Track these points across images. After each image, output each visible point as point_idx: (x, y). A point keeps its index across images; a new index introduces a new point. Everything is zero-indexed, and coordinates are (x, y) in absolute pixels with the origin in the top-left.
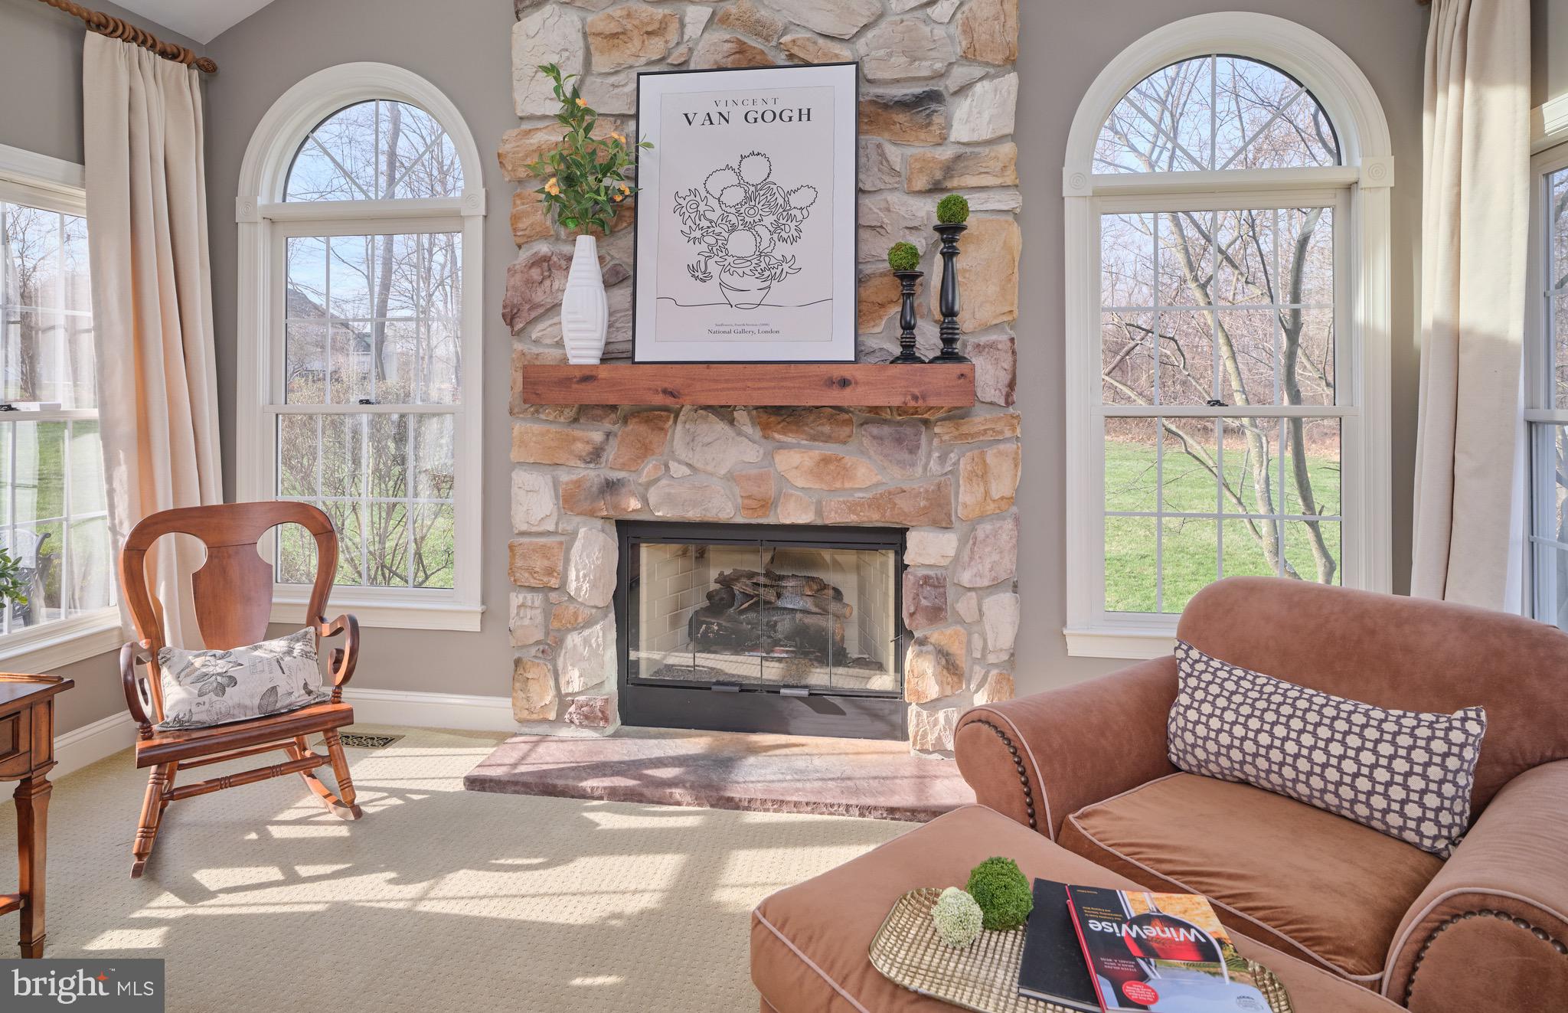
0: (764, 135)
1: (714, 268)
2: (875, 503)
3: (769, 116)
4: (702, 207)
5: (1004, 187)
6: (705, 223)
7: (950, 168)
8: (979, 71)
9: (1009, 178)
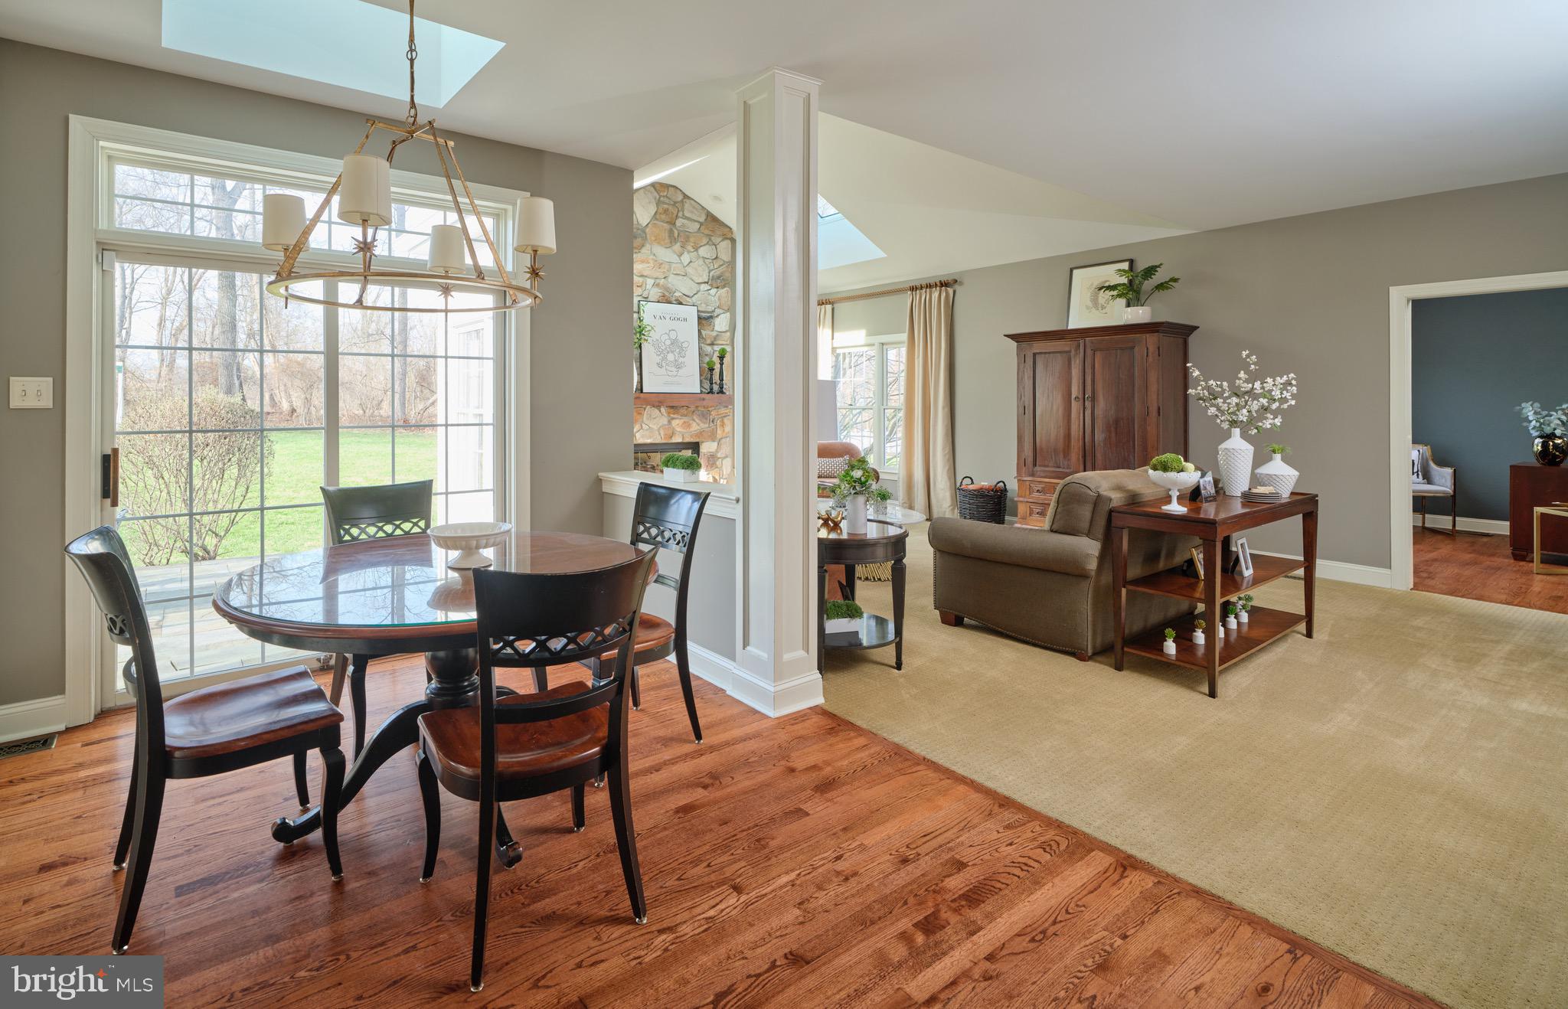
0: (675, 325)
1: (664, 364)
2: (694, 436)
3: (675, 319)
4: (660, 345)
6: (662, 350)
7: (716, 338)
8: (721, 311)
9: (728, 343)
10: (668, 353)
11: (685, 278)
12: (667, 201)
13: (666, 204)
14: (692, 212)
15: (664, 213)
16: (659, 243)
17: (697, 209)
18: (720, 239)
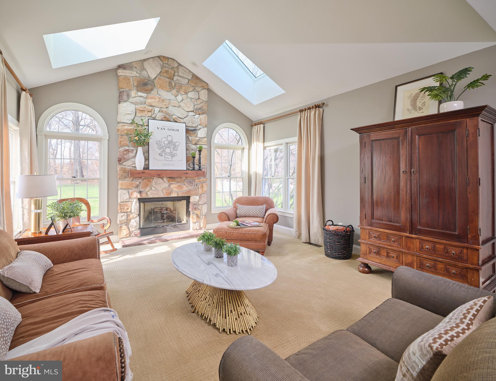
0: (171, 133)
1: (163, 154)
2: (187, 193)
3: (172, 130)
4: (161, 144)
5: (205, 145)
6: (161, 146)
7: (198, 141)
8: (202, 127)
9: (206, 143)
10: (166, 148)
11: (179, 108)
12: (168, 66)
13: (167, 67)
14: (183, 73)
15: (166, 72)
16: (162, 88)
17: (187, 72)
18: (201, 89)
